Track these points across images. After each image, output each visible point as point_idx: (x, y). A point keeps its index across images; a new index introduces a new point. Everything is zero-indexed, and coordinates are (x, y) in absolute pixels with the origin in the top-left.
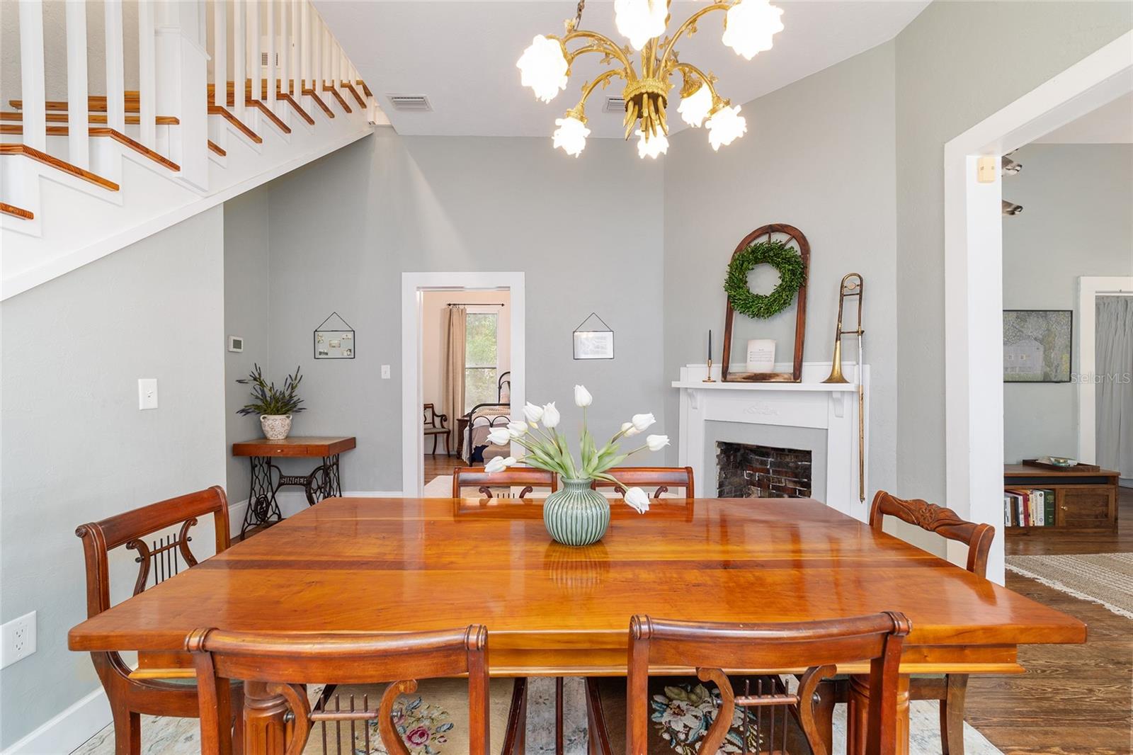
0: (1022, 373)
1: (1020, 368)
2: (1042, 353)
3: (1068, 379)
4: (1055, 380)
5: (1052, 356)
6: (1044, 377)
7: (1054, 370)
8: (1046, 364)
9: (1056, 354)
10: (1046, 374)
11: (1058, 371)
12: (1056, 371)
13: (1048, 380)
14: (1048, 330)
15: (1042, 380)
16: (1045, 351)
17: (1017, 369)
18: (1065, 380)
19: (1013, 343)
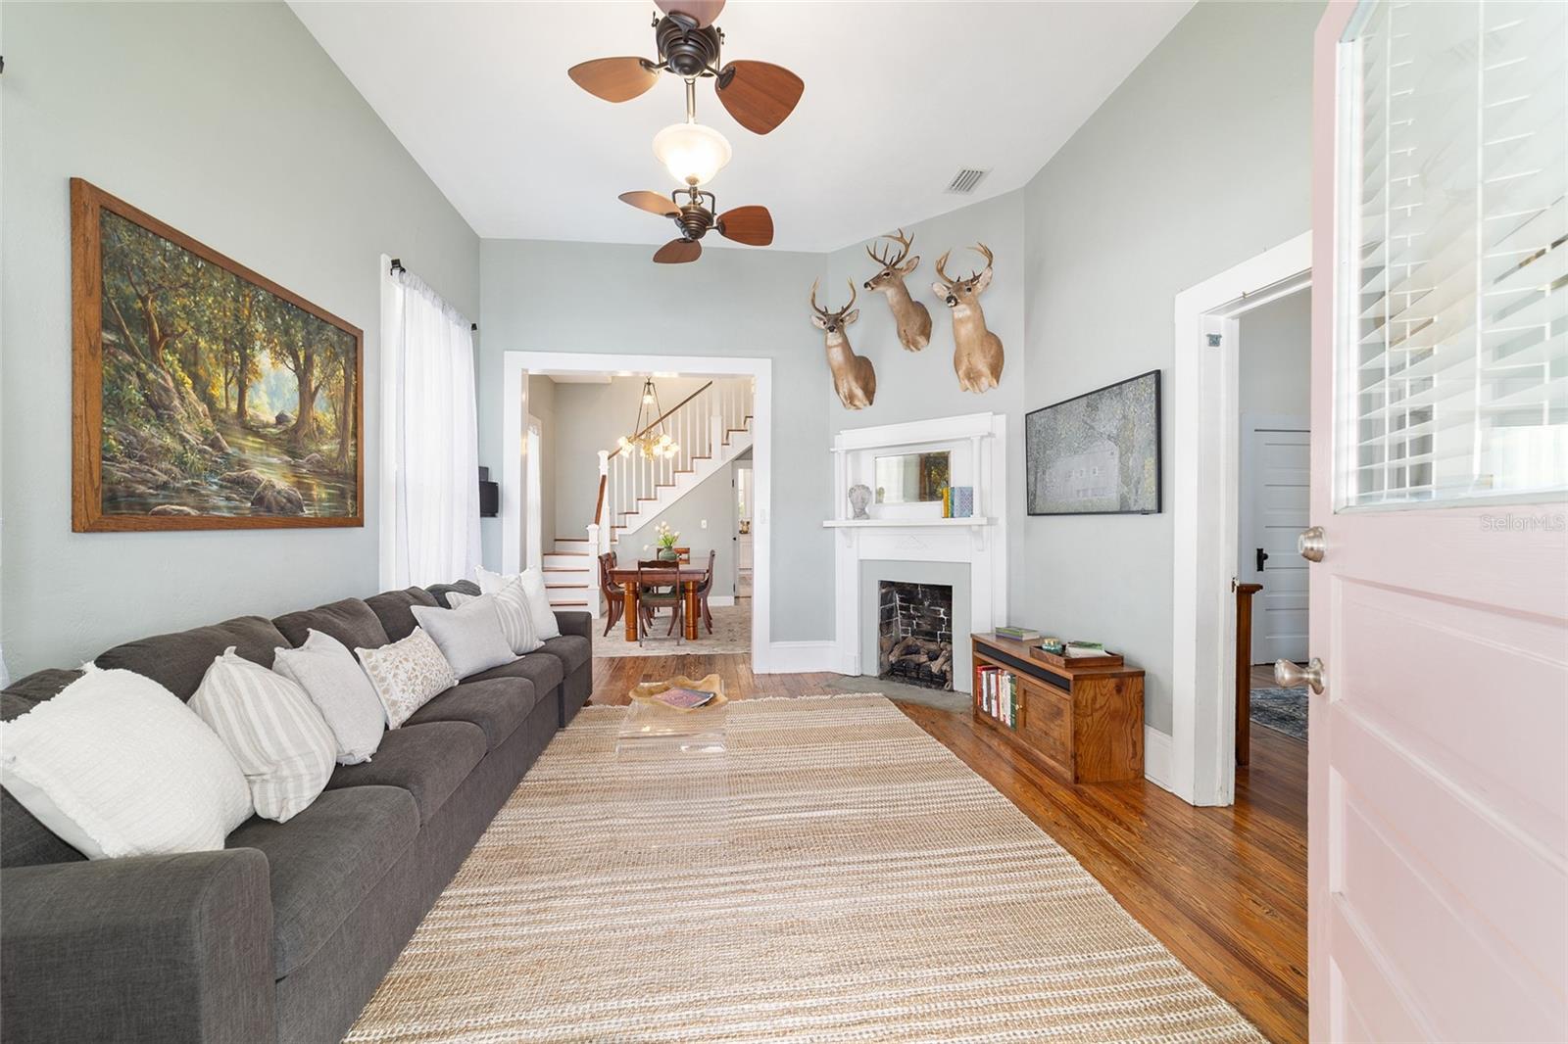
0: (1094, 498)
1: (1093, 489)
2: (1117, 460)
3: (1152, 505)
4: (1134, 509)
5: (1131, 463)
6: (1122, 503)
7: (1134, 491)
8: (1122, 480)
9: (1135, 459)
10: (1123, 499)
11: (1139, 491)
12: (1137, 492)
13: (1127, 509)
14: (1124, 417)
15: (1117, 508)
16: (1121, 455)
17: (1090, 492)
18: (1150, 509)
19: (1085, 450)
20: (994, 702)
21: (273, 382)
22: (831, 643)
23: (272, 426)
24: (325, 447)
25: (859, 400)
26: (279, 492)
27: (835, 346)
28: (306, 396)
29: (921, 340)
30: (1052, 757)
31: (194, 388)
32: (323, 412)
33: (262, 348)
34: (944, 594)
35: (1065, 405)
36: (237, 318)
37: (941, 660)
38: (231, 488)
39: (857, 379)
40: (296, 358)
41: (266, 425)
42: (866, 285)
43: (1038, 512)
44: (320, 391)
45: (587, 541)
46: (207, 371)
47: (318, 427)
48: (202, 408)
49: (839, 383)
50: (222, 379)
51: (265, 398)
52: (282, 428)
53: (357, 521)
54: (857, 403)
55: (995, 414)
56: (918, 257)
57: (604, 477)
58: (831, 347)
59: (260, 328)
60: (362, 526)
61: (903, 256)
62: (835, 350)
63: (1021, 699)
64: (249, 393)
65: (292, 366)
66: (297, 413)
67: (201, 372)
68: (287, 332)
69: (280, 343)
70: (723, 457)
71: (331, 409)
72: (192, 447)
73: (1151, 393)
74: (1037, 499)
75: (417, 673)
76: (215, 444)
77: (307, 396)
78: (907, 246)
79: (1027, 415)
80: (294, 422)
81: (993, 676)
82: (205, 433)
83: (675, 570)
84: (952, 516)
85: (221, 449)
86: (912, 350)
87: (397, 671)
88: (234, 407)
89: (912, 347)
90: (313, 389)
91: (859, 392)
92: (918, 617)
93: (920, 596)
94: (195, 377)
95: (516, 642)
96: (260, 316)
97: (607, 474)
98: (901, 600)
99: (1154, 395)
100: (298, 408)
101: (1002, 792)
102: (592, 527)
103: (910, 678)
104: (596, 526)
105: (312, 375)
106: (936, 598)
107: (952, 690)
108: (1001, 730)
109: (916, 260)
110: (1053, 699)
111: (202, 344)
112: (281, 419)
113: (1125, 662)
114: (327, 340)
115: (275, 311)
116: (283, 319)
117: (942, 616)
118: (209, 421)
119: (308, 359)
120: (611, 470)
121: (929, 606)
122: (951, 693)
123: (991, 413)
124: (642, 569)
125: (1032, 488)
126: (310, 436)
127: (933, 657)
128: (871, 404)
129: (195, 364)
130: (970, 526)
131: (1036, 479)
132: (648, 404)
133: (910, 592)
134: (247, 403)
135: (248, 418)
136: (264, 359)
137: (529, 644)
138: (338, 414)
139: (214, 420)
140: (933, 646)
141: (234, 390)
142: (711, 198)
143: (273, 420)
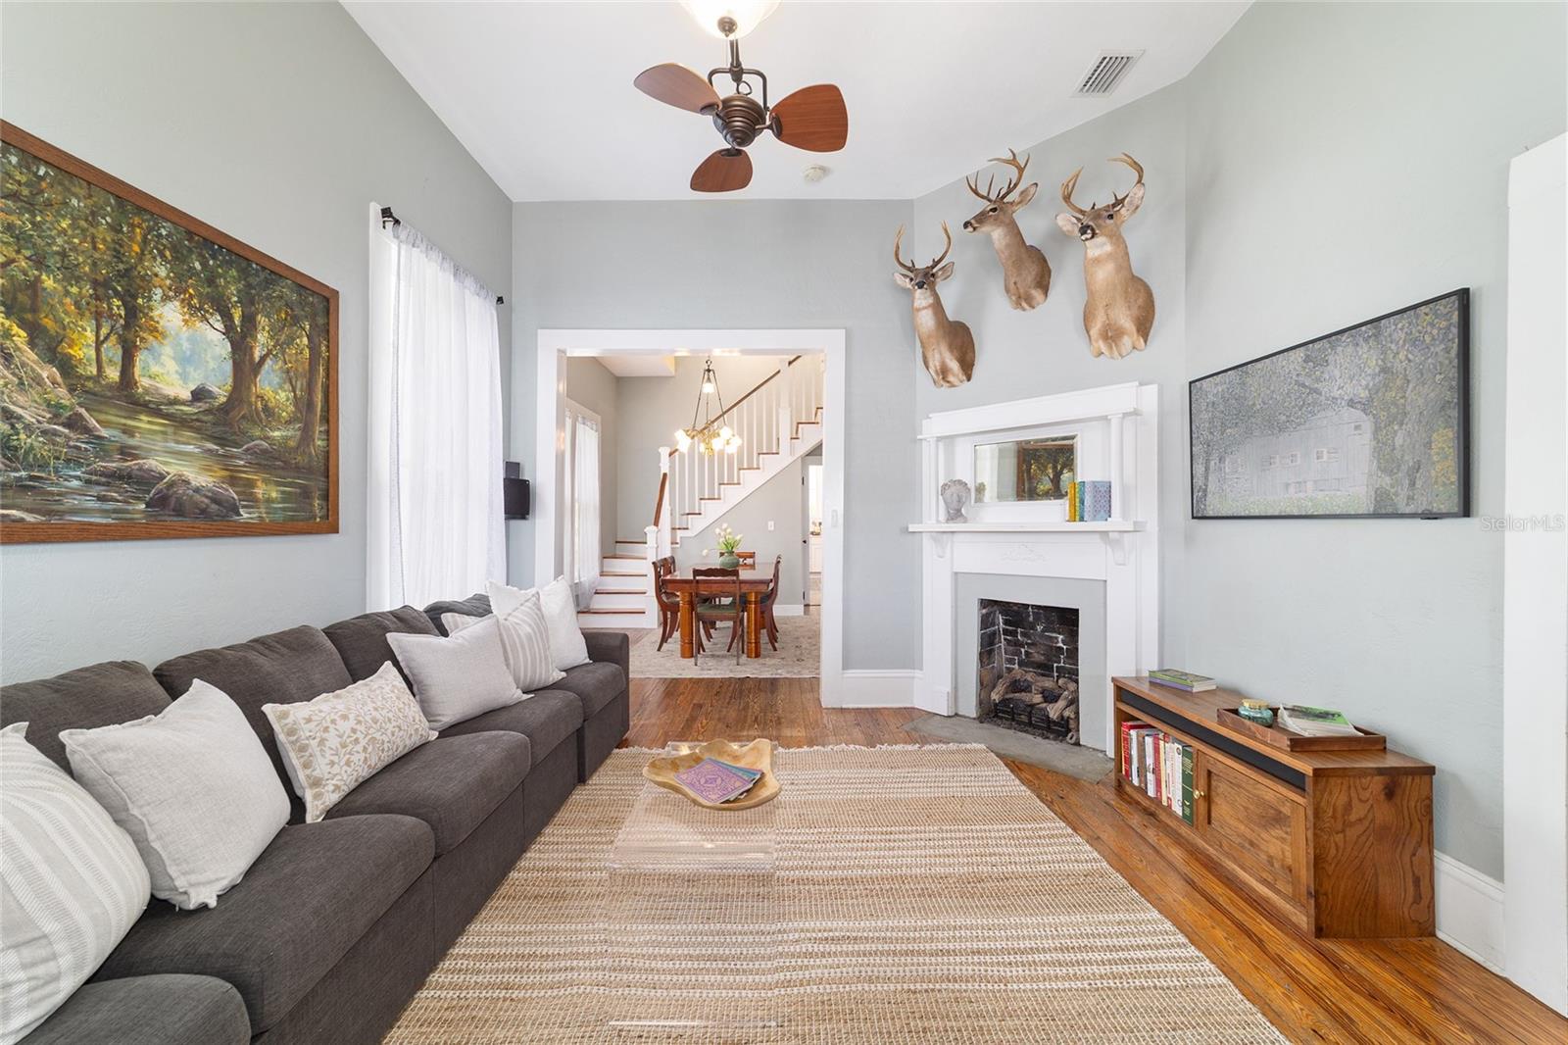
0: (1320, 495)
1: (1315, 482)
2: (1368, 437)
3: (1453, 503)
4: (1408, 510)
5: (1399, 441)
6: (1379, 503)
7: (1407, 483)
8: (1379, 468)
9: (1409, 434)
10: (1382, 497)
11: (1420, 483)
12: (1413, 485)
13: (1390, 510)
14: (1384, 370)
15: (1367, 509)
16: (1377, 430)
17: (1310, 485)
18: (1444, 509)
19: (1299, 424)
20: (1150, 777)
21: (186, 345)
22: (917, 673)
23: (184, 403)
24: (277, 434)
25: (954, 375)
26: (197, 490)
27: (925, 308)
28: (244, 367)
29: (1037, 294)
30: (1264, 882)
31: (32, 344)
32: (272, 386)
33: (166, 298)
34: (1067, 619)
35: (1259, 365)
36: (118, 256)
37: (1061, 703)
38: (107, 484)
39: (951, 348)
40: (227, 317)
41: (175, 401)
42: (966, 225)
43: (1211, 514)
44: (269, 362)
45: (646, 543)
46: (58, 321)
47: (266, 408)
48: (47, 372)
49: (929, 355)
50: (90, 335)
51: (172, 366)
52: (202, 406)
53: (329, 525)
54: (951, 378)
55: (1141, 384)
56: (1036, 184)
57: (665, 475)
58: (918, 310)
59: (162, 272)
60: (338, 532)
61: (1016, 185)
62: (924, 312)
63: (1203, 782)
64: (140, 358)
65: (220, 326)
66: (229, 388)
67: (48, 323)
68: (211, 281)
69: (200, 295)
70: (792, 453)
71: (287, 386)
72: (28, 427)
73: (1448, 328)
74: (1209, 496)
75: (358, 735)
76: (74, 423)
77: (247, 368)
78: (1021, 170)
79: (1190, 383)
80: (223, 399)
81: (1149, 741)
82: (55, 409)
83: (735, 578)
84: (1082, 519)
85: (87, 430)
86: (1024, 310)
87: (325, 735)
88: (113, 374)
89: (1024, 304)
90: (257, 359)
91: (954, 365)
92: (1027, 644)
93: (1031, 619)
94: (35, 333)
95: (525, 676)
96: (162, 255)
97: (667, 471)
98: (1006, 622)
99: (1455, 330)
100: (230, 381)
101: (1199, 948)
102: (650, 529)
103: (1019, 723)
104: (655, 528)
105: (255, 339)
106: (1052, 622)
107: (1077, 744)
108: (1163, 817)
109: (1033, 190)
110: (1269, 796)
111: (49, 282)
112: (199, 395)
113: (1388, 745)
114: (281, 297)
115: (190, 250)
116: (204, 265)
117: (1061, 645)
118: (63, 391)
119: (249, 320)
120: (672, 467)
121: (1043, 631)
122: (1078, 748)
123: (1137, 383)
124: (697, 578)
125: (1199, 482)
126: (253, 419)
127: (1051, 697)
128: (969, 380)
129: (34, 310)
130: (1107, 532)
131: (1207, 469)
132: (708, 394)
133: (1017, 612)
134: (137, 371)
135: (140, 390)
136: (169, 314)
137: (543, 677)
138: (298, 393)
139: (72, 390)
140: (1048, 683)
141: (113, 351)
142: (761, 80)
143: (186, 395)
